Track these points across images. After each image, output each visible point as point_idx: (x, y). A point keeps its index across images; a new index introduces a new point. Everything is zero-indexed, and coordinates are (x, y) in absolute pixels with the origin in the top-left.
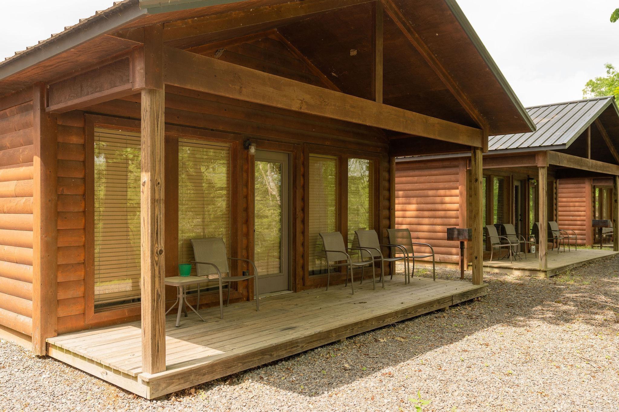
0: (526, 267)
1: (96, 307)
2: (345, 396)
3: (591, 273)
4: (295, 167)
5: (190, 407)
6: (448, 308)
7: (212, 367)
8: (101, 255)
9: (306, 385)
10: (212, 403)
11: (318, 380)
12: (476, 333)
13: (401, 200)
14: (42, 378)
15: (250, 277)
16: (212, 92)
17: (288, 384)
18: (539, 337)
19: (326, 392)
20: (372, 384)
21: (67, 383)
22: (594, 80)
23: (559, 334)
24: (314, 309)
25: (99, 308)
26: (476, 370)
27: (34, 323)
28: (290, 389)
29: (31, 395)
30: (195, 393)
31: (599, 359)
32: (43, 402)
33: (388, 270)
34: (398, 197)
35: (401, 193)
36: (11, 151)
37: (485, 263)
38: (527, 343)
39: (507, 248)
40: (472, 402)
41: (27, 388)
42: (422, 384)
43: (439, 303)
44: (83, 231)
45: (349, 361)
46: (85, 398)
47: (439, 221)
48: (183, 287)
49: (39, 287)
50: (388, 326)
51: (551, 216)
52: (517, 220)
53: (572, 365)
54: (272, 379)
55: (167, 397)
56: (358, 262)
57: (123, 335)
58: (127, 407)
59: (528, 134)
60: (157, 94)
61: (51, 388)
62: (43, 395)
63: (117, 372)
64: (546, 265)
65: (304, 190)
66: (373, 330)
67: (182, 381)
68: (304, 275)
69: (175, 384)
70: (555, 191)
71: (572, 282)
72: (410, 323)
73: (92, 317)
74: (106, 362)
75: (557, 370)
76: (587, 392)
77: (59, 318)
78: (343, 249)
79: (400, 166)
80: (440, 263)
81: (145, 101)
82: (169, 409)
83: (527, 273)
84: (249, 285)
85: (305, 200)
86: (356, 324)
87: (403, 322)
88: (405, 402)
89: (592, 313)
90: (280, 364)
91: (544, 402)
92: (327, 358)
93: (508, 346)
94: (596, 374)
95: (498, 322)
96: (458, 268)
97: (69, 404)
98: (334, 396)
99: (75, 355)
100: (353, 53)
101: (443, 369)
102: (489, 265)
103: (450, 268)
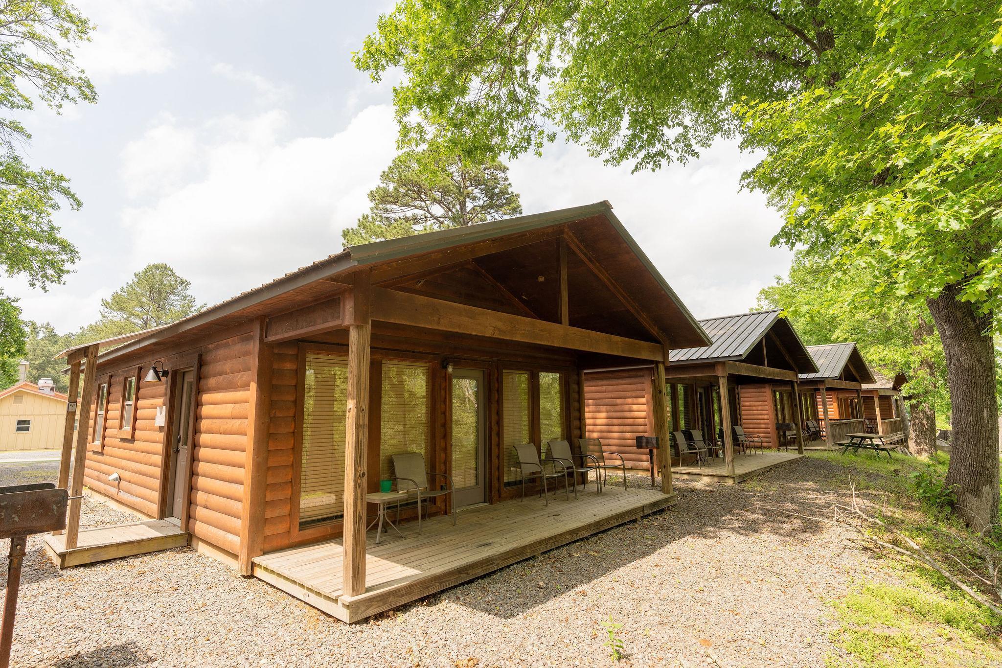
0: (715, 474)
1: (301, 524)
2: (539, 617)
3: (778, 478)
4: (490, 382)
5: (388, 631)
6: (639, 519)
7: (409, 589)
8: (308, 465)
9: (501, 605)
10: (409, 626)
11: (513, 600)
12: (668, 546)
13: (591, 408)
14: (246, 600)
15: (448, 492)
16: (413, 324)
17: (483, 605)
18: (729, 549)
19: (521, 614)
20: (566, 604)
21: (270, 605)
22: (766, 289)
23: (748, 545)
24: (509, 523)
25: (304, 525)
26: (667, 586)
27: (242, 542)
28: (485, 610)
29: (235, 619)
30: (394, 615)
31: (789, 572)
32: (246, 626)
33: (580, 478)
34: (588, 406)
35: (591, 402)
36: (230, 376)
37: (673, 469)
38: (717, 555)
39: (696, 453)
40: (664, 622)
41: (232, 611)
42: (615, 603)
43: (631, 514)
44: (291, 451)
45: (544, 578)
46: (287, 622)
47: (628, 428)
48: (384, 504)
49: (248, 506)
50: (582, 540)
51: (735, 419)
52: (703, 425)
53: (762, 580)
54: (468, 600)
55: (366, 620)
56: (553, 474)
57: (326, 553)
58: (326, 632)
59: (703, 349)
60: (364, 329)
61: (255, 610)
62: (247, 619)
63: (319, 594)
64: (733, 471)
65: (498, 404)
66: (567, 544)
67: (381, 604)
68: (499, 486)
69: (373, 607)
70: (737, 396)
71: (759, 489)
72: (603, 536)
73: (297, 535)
74: (308, 584)
75: (747, 585)
76: (778, 610)
77: (265, 537)
78: (537, 460)
79: (589, 376)
80: (631, 469)
81: (353, 336)
82: (367, 633)
83: (716, 479)
84: (447, 500)
85: (499, 413)
86: (550, 538)
87: (596, 534)
88: (599, 623)
89: (780, 522)
90: (477, 583)
91: (736, 621)
92: (522, 575)
93: (699, 559)
94: (786, 589)
95: (689, 533)
96: (649, 474)
97: (271, 629)
98: (529, 617)
99: (279, 575)
100: (541, 279)
101: (636, 586)
102: (678, 471)
103: (641, 475)
